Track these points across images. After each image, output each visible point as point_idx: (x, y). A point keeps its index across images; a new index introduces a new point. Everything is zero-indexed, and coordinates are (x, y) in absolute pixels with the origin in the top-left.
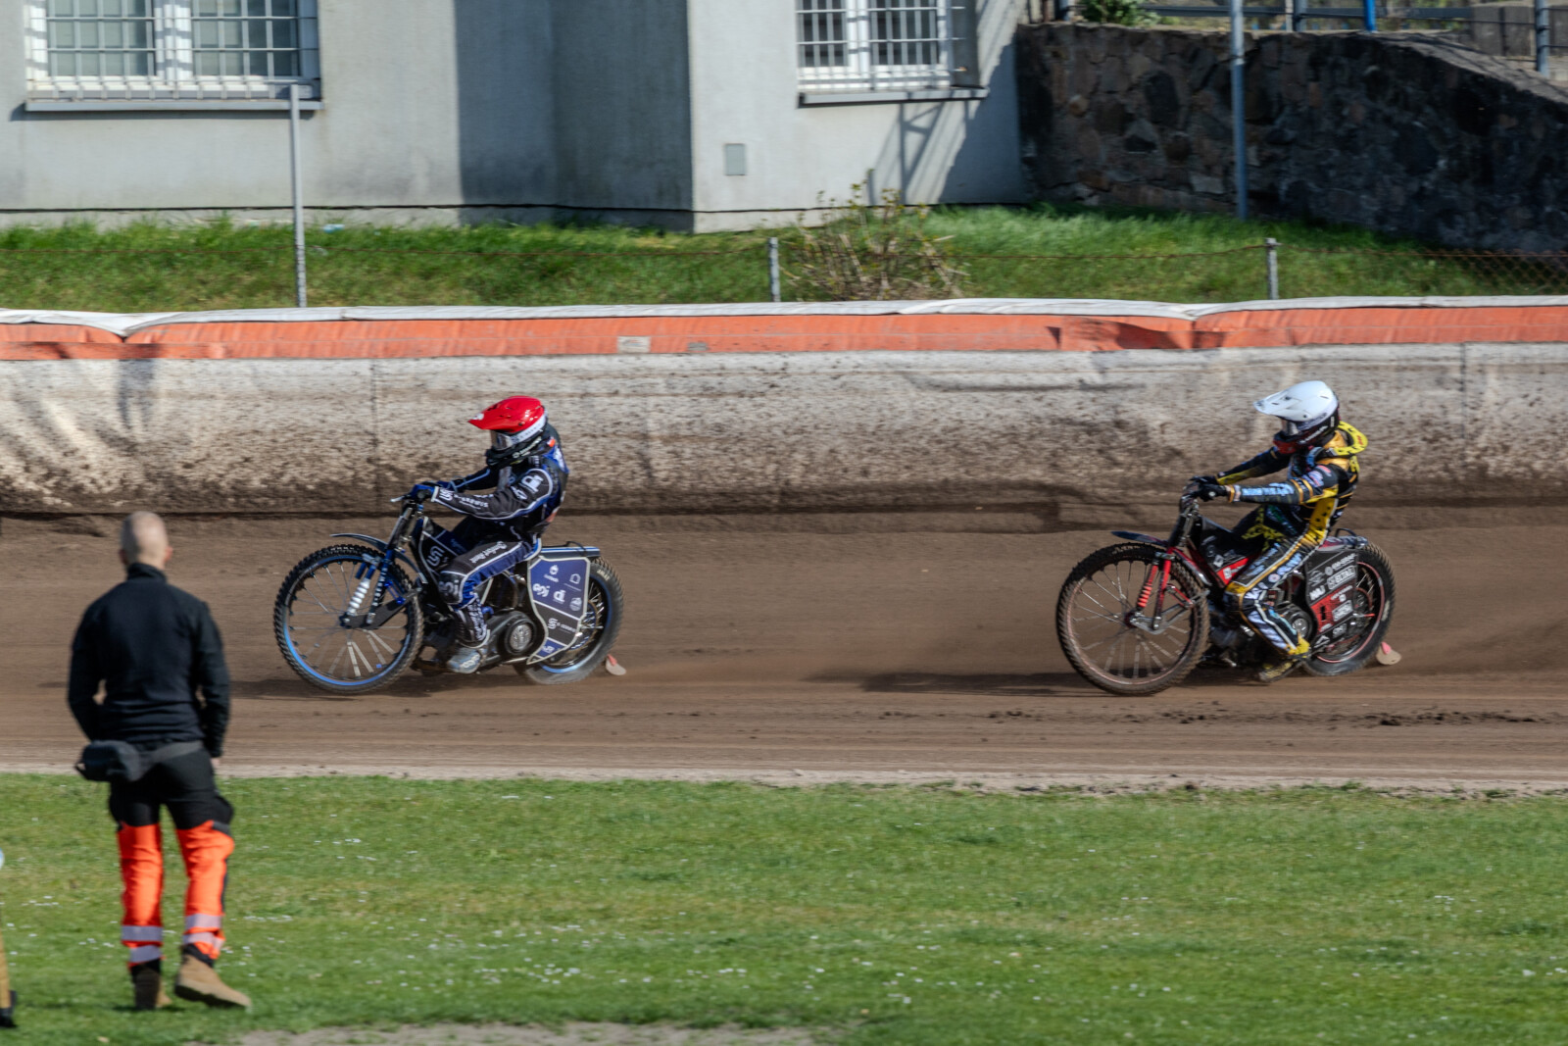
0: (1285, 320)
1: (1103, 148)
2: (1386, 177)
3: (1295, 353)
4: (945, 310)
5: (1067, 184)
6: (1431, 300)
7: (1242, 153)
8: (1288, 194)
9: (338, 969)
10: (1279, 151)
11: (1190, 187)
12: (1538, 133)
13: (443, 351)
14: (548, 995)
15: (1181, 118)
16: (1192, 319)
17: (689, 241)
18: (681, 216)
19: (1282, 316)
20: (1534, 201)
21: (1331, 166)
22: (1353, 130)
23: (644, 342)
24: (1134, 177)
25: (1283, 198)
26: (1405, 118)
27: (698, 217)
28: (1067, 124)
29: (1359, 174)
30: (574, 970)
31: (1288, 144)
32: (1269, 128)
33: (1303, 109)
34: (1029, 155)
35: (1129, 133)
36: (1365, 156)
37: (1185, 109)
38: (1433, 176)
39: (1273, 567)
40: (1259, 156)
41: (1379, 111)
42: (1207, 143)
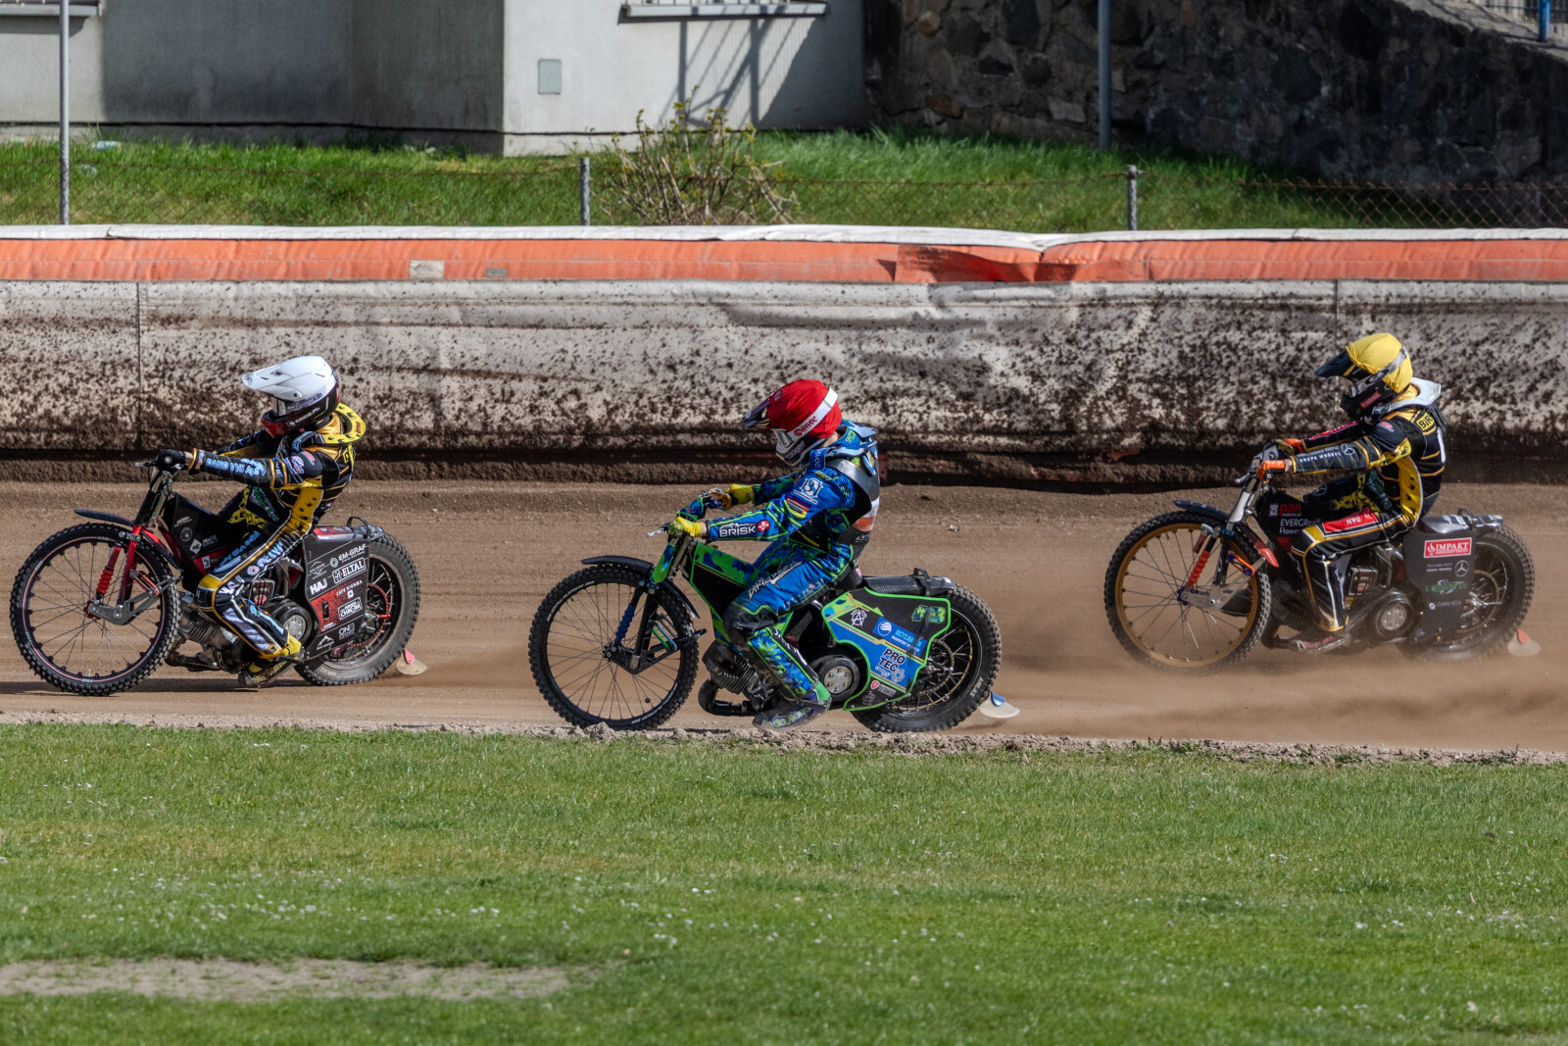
0: (1143, 253)
1: (955, 69)
2: (1263, 105)
3: (1151, 288)
4: (769, 237)
5: (914, 110)
6: (1304, 233)
7: (1106, 77)
8: (1155, 123)
9: (51, 904)
10: (1147, 75)
11: (1048, 114)
12: (1432, 57)
13: (217, 273)
14: (280, 930)
15: (1042, 39)
16: (1041, 249)
17: (496, 166)
18: (489, 138)
19: (1139, 248)
20: (1424, 132)
21: (1203, 93)
22: (1230, 53)
23: (438, 267)
24: (987, 102)
25: (1149, 127)
26: (1286, 40)
27: (507, 138)
28: (916, 45)
29: (1234, 101)
30: (310, 908)
31: (1157, 68)
32: (1138, 50)
33: (1176, 29)
34: (874, 77)
35: (984, 55)
36: (1242, 81)
37: (1046, 29)
38: (1314, 105)
39: (251, 558)
40: (1125, 80)
41: (1259, 32)
42: (1068, 66)
